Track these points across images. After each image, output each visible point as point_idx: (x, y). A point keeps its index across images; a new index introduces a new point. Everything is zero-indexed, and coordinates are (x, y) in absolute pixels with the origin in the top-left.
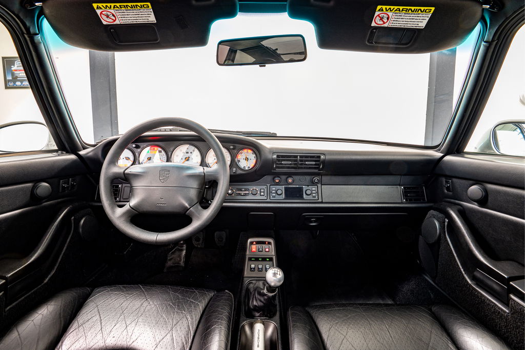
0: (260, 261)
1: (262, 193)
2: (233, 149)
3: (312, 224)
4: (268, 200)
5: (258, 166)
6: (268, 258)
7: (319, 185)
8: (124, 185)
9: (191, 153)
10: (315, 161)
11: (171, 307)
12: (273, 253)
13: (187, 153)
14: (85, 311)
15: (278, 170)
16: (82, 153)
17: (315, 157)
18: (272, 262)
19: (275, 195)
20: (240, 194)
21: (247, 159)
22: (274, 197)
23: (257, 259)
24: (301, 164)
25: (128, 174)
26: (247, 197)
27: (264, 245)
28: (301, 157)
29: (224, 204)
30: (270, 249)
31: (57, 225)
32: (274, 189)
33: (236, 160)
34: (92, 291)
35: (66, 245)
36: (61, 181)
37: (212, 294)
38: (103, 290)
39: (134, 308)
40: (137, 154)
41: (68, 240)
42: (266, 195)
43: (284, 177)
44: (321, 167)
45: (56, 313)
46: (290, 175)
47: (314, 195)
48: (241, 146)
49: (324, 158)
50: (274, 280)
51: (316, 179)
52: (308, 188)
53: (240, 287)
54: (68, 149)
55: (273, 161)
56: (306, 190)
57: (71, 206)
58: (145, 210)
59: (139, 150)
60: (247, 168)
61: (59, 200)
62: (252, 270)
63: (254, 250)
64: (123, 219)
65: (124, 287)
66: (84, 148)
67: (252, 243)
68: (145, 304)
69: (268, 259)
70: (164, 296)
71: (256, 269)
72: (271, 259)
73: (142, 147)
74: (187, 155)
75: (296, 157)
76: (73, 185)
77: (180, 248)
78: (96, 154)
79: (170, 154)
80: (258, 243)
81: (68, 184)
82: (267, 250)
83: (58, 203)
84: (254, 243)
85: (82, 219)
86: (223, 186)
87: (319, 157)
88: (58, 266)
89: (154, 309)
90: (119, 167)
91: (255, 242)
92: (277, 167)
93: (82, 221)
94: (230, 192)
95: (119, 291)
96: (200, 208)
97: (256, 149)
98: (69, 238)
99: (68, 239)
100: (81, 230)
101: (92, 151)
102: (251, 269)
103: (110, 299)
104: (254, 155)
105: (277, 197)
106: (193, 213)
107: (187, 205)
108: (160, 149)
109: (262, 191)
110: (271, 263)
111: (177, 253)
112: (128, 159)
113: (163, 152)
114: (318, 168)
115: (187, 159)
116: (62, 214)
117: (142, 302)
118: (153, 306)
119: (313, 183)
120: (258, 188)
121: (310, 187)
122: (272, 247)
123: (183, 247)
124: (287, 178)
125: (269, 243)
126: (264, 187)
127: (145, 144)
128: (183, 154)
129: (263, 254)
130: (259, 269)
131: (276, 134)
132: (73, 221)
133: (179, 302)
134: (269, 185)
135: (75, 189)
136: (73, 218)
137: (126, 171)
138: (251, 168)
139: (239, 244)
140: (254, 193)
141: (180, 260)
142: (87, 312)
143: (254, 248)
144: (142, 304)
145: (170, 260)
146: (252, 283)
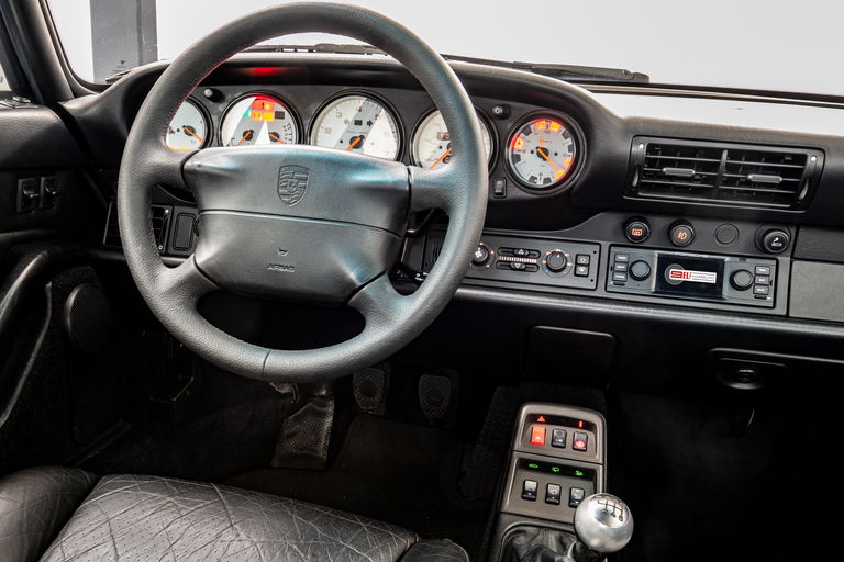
0: (553, 473)
1: (582, 270)
2: (503, 117)
3: (737, 386)
4: (600, 293)
5: (578, 177)
6: (581, 469)
7: (785, 260)
8: (178, 210)
9: (370, 123)
10: (783, 172)
11: (294, 553)
12: (599, 457)
13: (358, 123)
14: (78, 529)
15: (644, 196)
16: (72, 105)
17: (786, 158)
18: (592, 483)
19: (622, 277)
20: (509, 266)
21: (543, 153)
22: (620, 283)
23: (545, 468)
24: (731, 181)
25: (193, 172)
26: (533, 278)
27: (570, 431)
28: (733, 154)
29: (460, 291)
30: (590, 444)
31: (14, 297)
32: (623, 258)
33: (509, 153)
34: (95, 483)
35: (34, 355)
36: (21, 181)
37: (407, 541)
38: (122, 485)
39: (200, 542)
40: (215, 118)
41: (39, 343)
42: (593, 275)
43: (661, 223)
44: (803, 195)
45: (12, 519)
46: (681, 215)
47: (760, 290)
48: (531, 108)
49: (820, 163)
50: (602, 530)
51: (776, 236)
52: (742, 265)
53: (487, 539)
54: (38, 92)
55: (633, 165)
56: (733, 274)
57: (45, 252)
58: (235, 280)
59: (221, 107)
60: (540, 183)
61: (17, 234)
62: (528, 496)
63: (538, 438)
64: (177, 299)
65: (175, 485)
66: (77, 94)
67: (533, 418)
68: (228, 536)
69: (579, 474)
70: (278, 525)
71: (541, 495)
72: (589, 475)
73: (229, 97)
74: (358, 131)
75: (717, 153)
76: (48, 196)
77: (316, 407)
78: (105, 112)
79: (307, 123)
80: (552, 420)
81: (37, 191)
82: (580, 445)
83: (14, 242)
84: (541, 419)
85: (71, 291)
86: (464, 228)
87: (802, 159)
88: (17, 404)
89: (250, 552)
90: (168, 150)
91: (545, 416)
92: (642, 186)
93: (72, 298)
94: (479, 254)
95: (162, 492)
96: (390, 288)
97: (579, 119)
98: (42, 337)
99: (37, 338)
100: (69, 321)
101: (97, 102)
102: (525, 491)
103: (138, 510)
104: (570, 141)
105: (631, 285)
106: (371, 301)
107: (353, 275)
108: (280, 108)
109: (583, 260)
110: (588, 485)
111: (309, 421)
112: (190, 131)
113: (288, 118)
114: (792, 200)
115: (357, 143)
116: (23, 269)
117: (220, 528)
118: (247, 544)
119: (763, 250)
120: (569, 252)
121: (749, 264)
122: (598, 439)
123: (325, 406)
124: (672, 226)
125: (589, 426)
126: (590, 249)
127: (239, 90)
128: (345, 127)
129: (567, 456)
130: (548, 495)
131: (645, 77)
132: (49, 296)
133: (317, 547)
134: (606, 245)
135: (54, 208)
136: (50, 285)
137: (188, 164)
138: (554, 181)
139: (487, 420)
140: (555, 265)
141: (317, 441)
142: (82, 530)
143: (539, 433)
144: (218, 536)
145: (291, 436)
146: (524, 532)
